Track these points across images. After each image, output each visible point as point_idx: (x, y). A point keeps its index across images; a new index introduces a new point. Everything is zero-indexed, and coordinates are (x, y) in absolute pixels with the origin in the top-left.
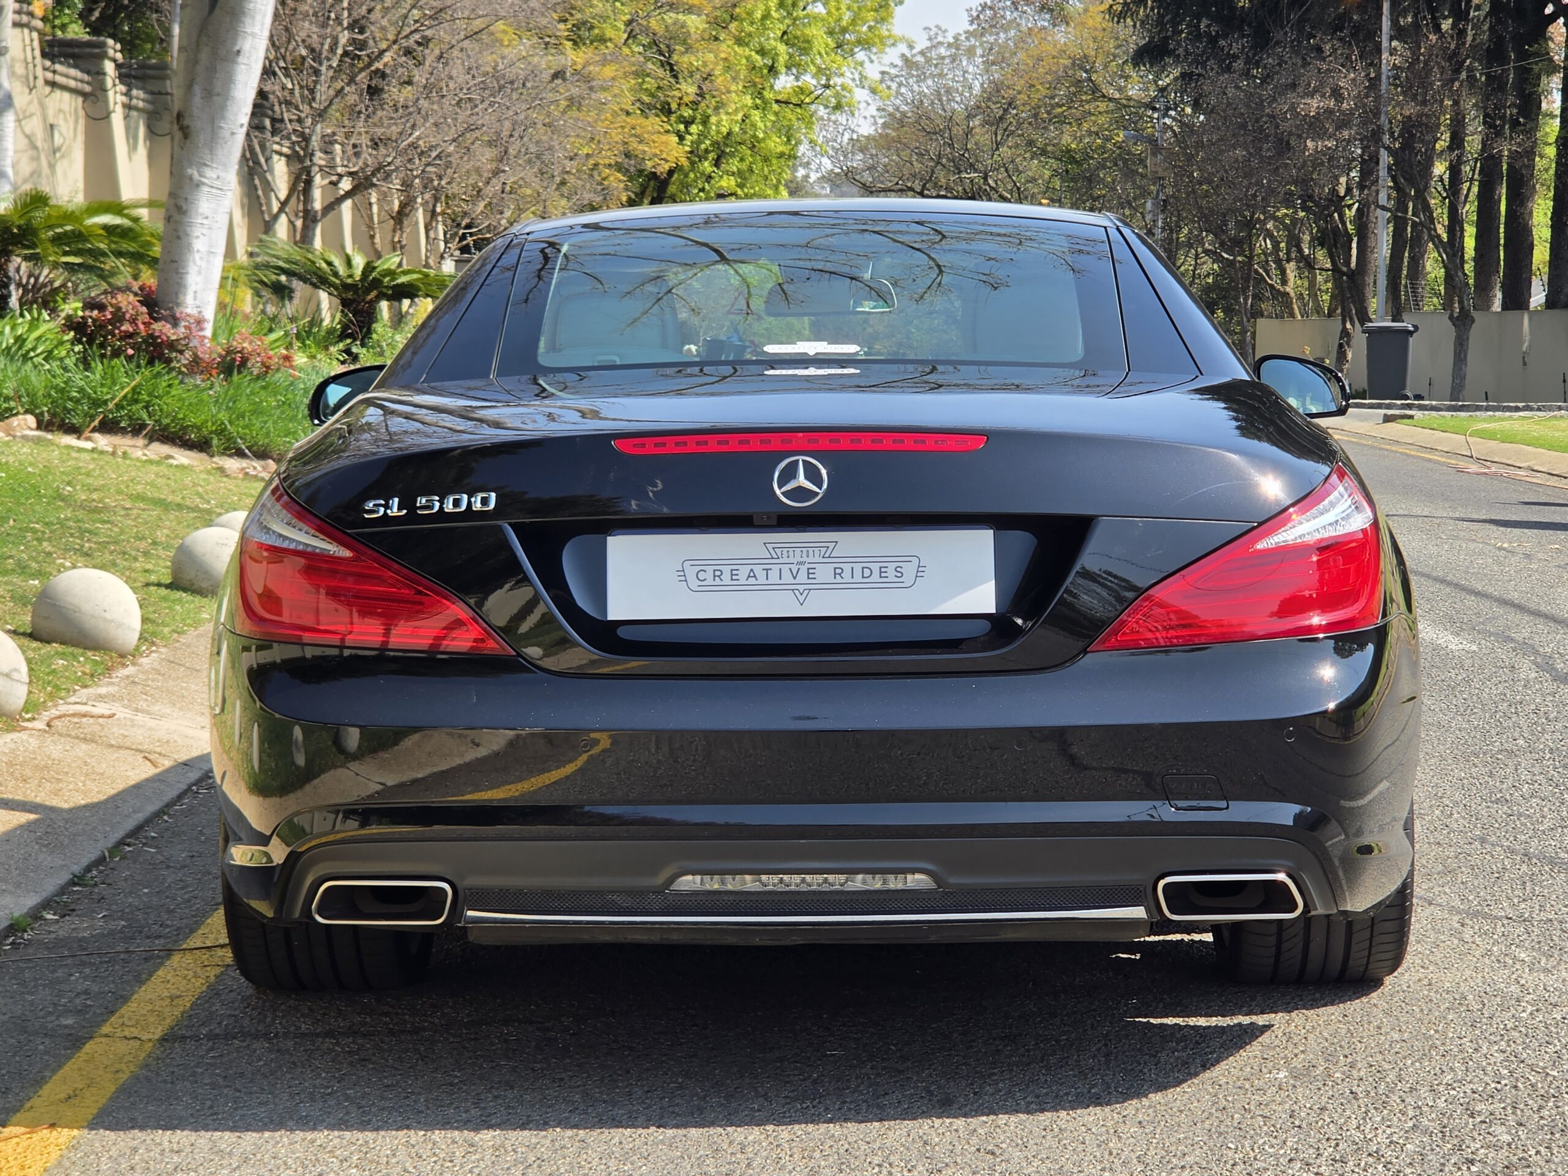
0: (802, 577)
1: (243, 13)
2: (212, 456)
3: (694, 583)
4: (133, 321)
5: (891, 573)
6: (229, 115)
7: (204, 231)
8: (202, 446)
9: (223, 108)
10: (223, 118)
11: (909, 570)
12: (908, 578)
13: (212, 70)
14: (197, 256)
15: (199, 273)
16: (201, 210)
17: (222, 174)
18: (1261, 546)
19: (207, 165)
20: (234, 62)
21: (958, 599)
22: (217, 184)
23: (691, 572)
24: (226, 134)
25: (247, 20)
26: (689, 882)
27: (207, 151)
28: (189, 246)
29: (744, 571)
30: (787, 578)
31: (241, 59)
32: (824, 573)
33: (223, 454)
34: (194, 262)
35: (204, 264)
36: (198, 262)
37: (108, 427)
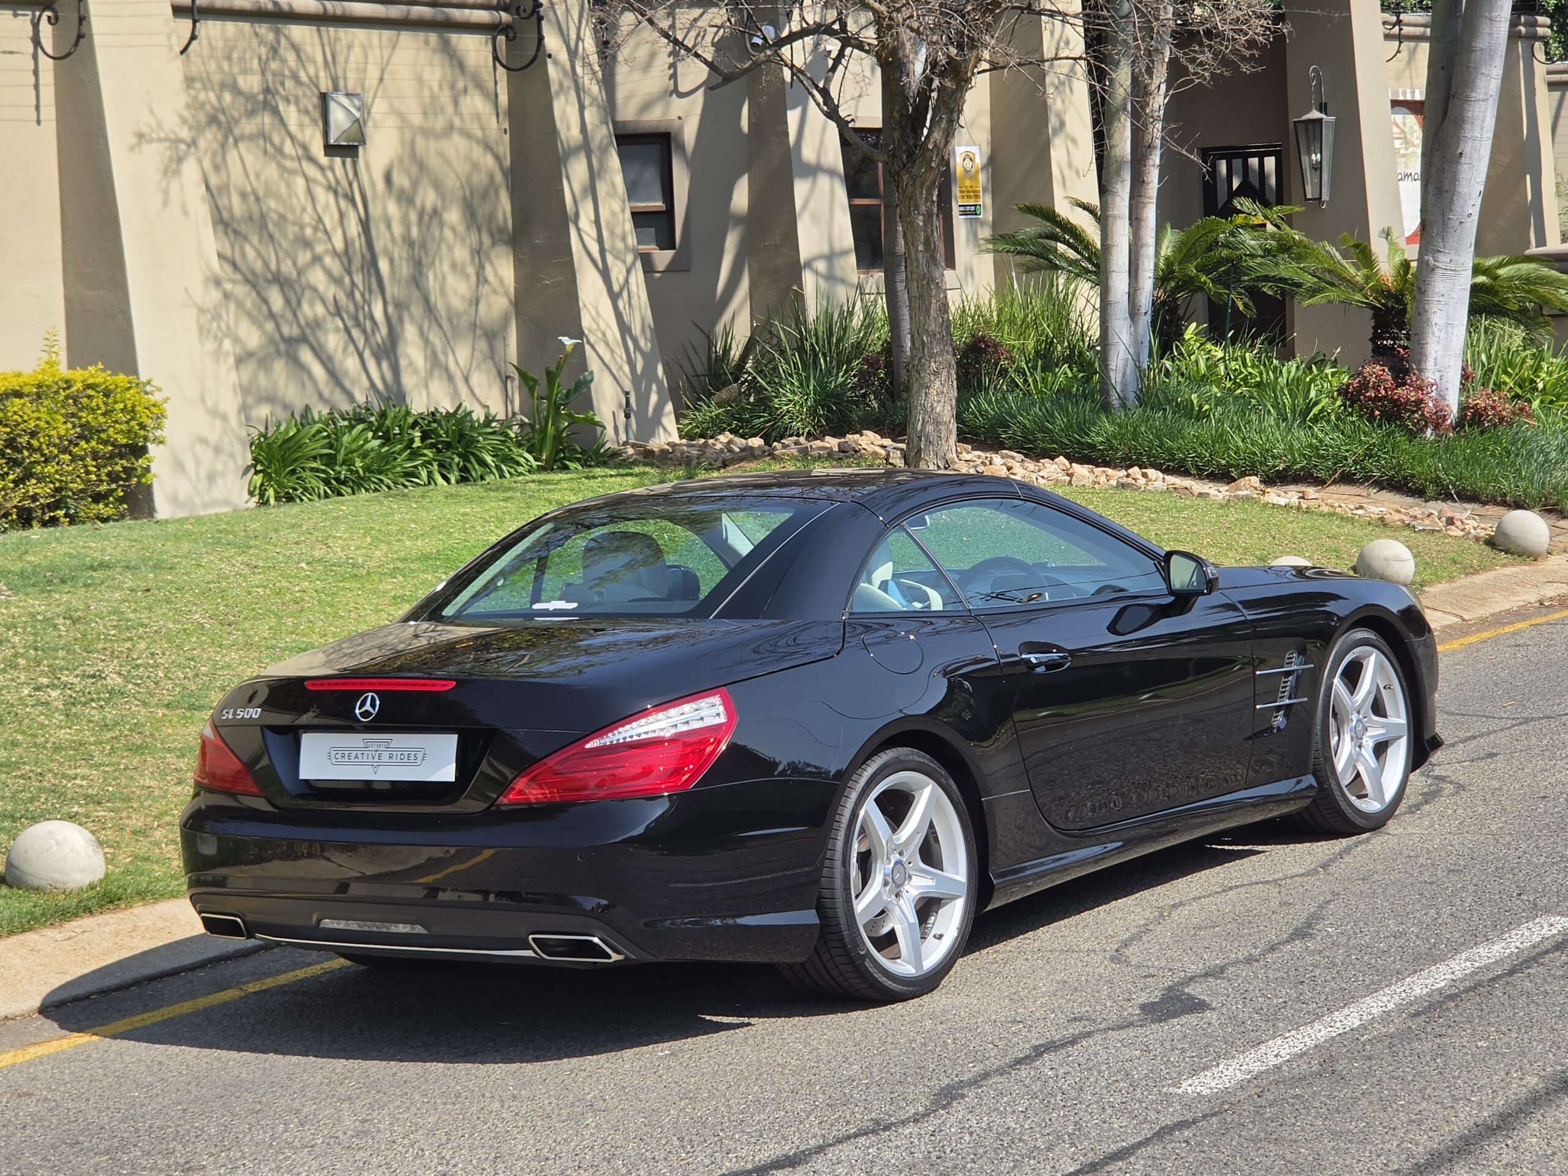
0: (376, 759)
1: (1464, 121)
2: (1426, 501)
3: (334, 760)
4: (1376, 388)
5: (412, 757)
6: (1457, 207)
7: (1441, 307)
8: (1419, 493)
9: (1451, 202)
10: (1451, 210)
11: (420, 755)
12: (419, 761)
13: (1441, 171)
14: (1435, 329)
15: (1439, 342)
16: (1437, 290)
17: (1455, 258)
18: (587, 746)
19: (1439, 251)
20: (1458, 163)
21: (440, 773)
22: (1449, 266)
23: (333, 753)
24: (1456, 224)
25: (1467, 127)
26: (328, 923)
27: (1440, 240)
28: (1428, 319)
29: (353, 756)
30: (370, 759)
31: (1463, 160)
32: (385, 756)
33: (1437, 499)
34: (1433, 334)
35: (1442, 336)
36: (1437, 333)
37: (1347, 479)
